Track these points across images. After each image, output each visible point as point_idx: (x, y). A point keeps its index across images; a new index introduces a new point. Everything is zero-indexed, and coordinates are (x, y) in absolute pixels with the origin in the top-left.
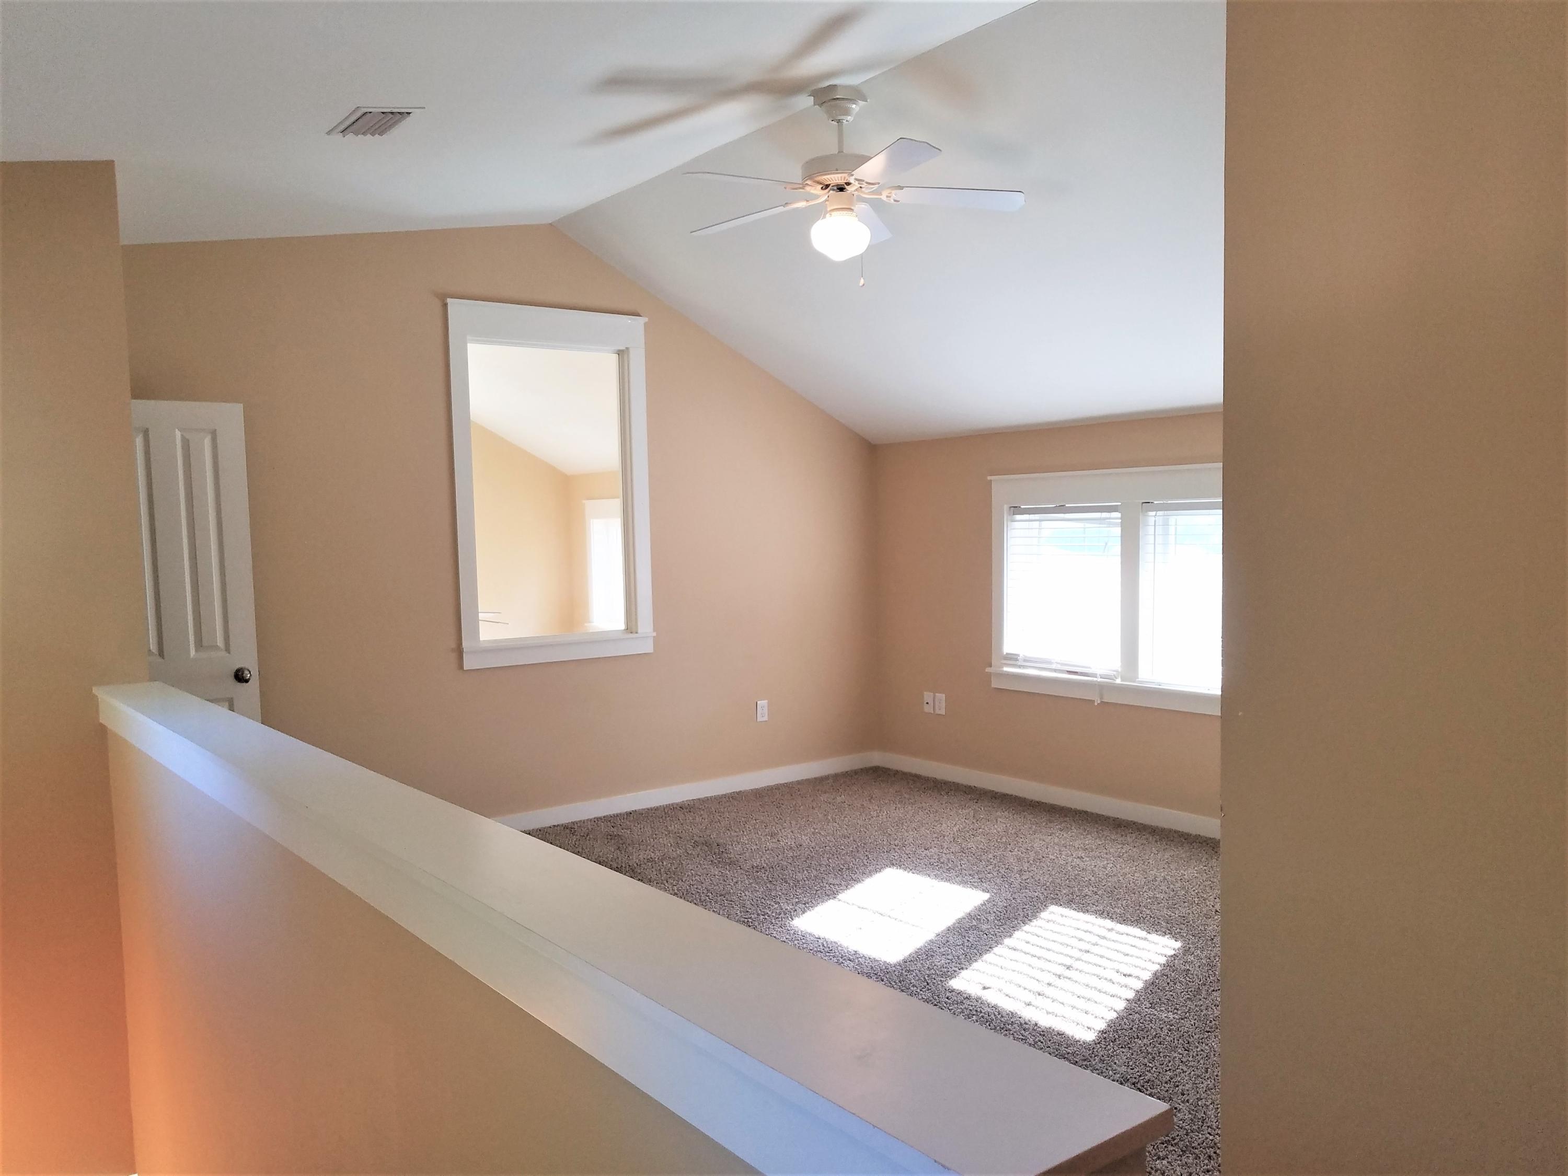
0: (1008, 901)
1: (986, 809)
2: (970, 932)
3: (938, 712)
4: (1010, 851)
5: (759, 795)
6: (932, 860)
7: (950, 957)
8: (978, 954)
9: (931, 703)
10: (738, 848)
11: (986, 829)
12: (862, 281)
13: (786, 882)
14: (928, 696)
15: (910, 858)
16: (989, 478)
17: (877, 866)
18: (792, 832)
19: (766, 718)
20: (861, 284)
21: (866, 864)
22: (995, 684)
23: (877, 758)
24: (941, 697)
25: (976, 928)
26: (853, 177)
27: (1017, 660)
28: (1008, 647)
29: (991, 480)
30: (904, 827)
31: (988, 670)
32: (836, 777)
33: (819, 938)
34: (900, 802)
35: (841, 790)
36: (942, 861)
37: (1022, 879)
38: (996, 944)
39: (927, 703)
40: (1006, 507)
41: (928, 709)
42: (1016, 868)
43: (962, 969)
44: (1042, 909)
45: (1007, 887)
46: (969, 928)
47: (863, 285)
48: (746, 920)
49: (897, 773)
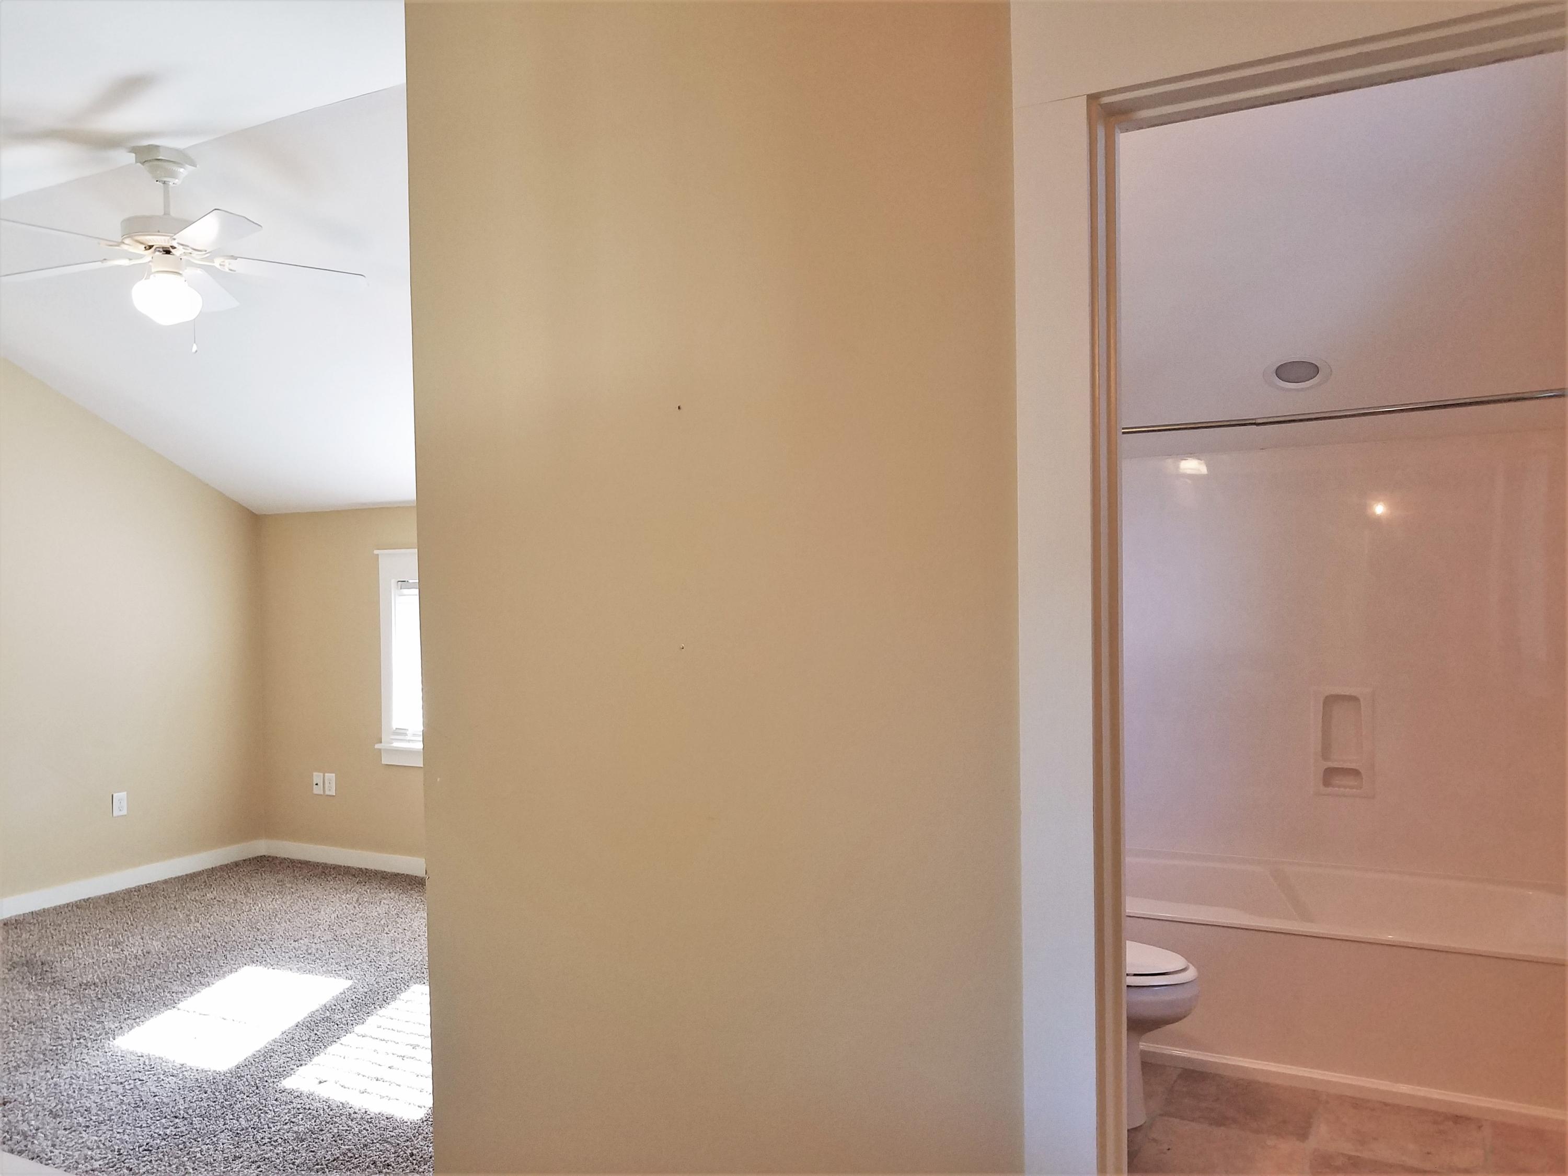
0: (370, 986)
1: (372, 891)
2: (320, 1025)
3: (327, 793)
4: (387, 933)
5: (111, 899)
6: (299, 952)
7: (290, 1055)
8: (323, 1047)
9: (321, 784)
10: (69, 964)
11: (367, 912)
12: (195, 348)
13: (119, 997)
14: (317, 777)
15: (274, 952)
16: (376, 552)
17: (234, 966)
18: (142, 939)
19: (124, 812)
20: (194, 350)
21: (222, 964)
22: (385, 761)
23: (262, 847)
24: (331, 776)
25: (328, 1019)
26: (176, 241)
27: (406, 734)
28: (396, 724)
29: (378, 555)
30: (277, 919)
31: (377, 746)
32: (211, 872)
33: (142, 1056)
34: (280, 892)
35: (213, 886)
36: (310, 952)
37: (391, 962)
38: (345, 1034)
39: (317, 784)
40: (393, 581)
41: (317, 790)
42: (387, 950)
43: (301, 1065)
44: (404, 989)
45: (373, 971)
46: (320, 1020)
47: (196, 351)
48: (54, 1048)
49: (283, 861)
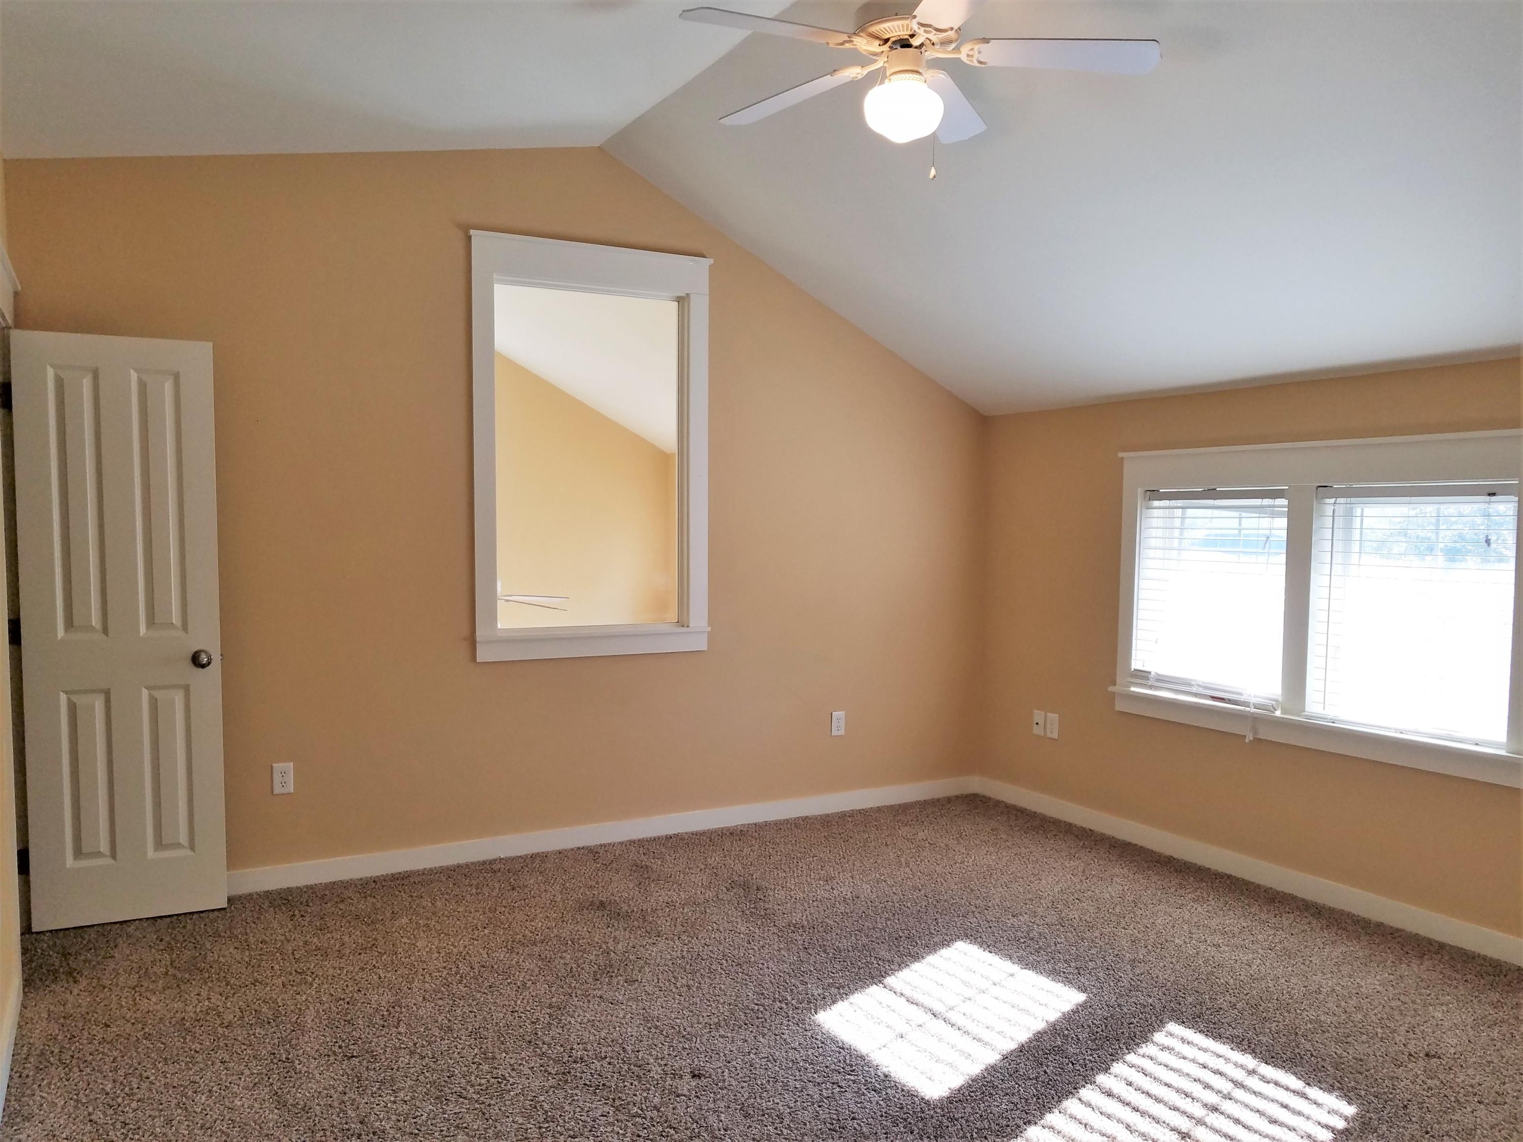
0: (1111, 1009)
1: (1101, 862)
2: (1050, 1058)
3: (1049, 735)
4: (1124, 928)
5: (826, 821)
6: (1019, 934)
7: (1015, 1099)
8: (1056, 1098)
9: (1041, 723)
10: (781, 895)
11: (1097, 891)
12: (933, 172)
13: (825, 951)
14: (1038, 715)
15: (990, 927)
16: (1121, 455)
17: (946, 937)
18: (853, 878)
19: (842, 732)
20: (931, 175)
21: (933, 931)
22: (1120, 706)
23: (976, 784)
24: (1054, 717)
25: (1058, 1050)
26: (915, 21)
27: (1147, 679)
28: (1136, 665)
29: (1123, 458)
30: (992, 880)
31: (1111, 689)
32: (924, 805)
33: (843, 1049)
34: (995, 844)
35: (925, 823)
36: (1031, 935)
37: (1134, 975)
38: (1084, 1083)
39: (1037, 724)
40: (1140, 491)
41: (1037, 731)
42: (1128, 955)
43: (1029, 1122)
44: (1156, 1026)
45: (1112, 984)
46: (1050, 1050)
47: (934, 177)
48: (756, 1007)
49: (998, 803)
